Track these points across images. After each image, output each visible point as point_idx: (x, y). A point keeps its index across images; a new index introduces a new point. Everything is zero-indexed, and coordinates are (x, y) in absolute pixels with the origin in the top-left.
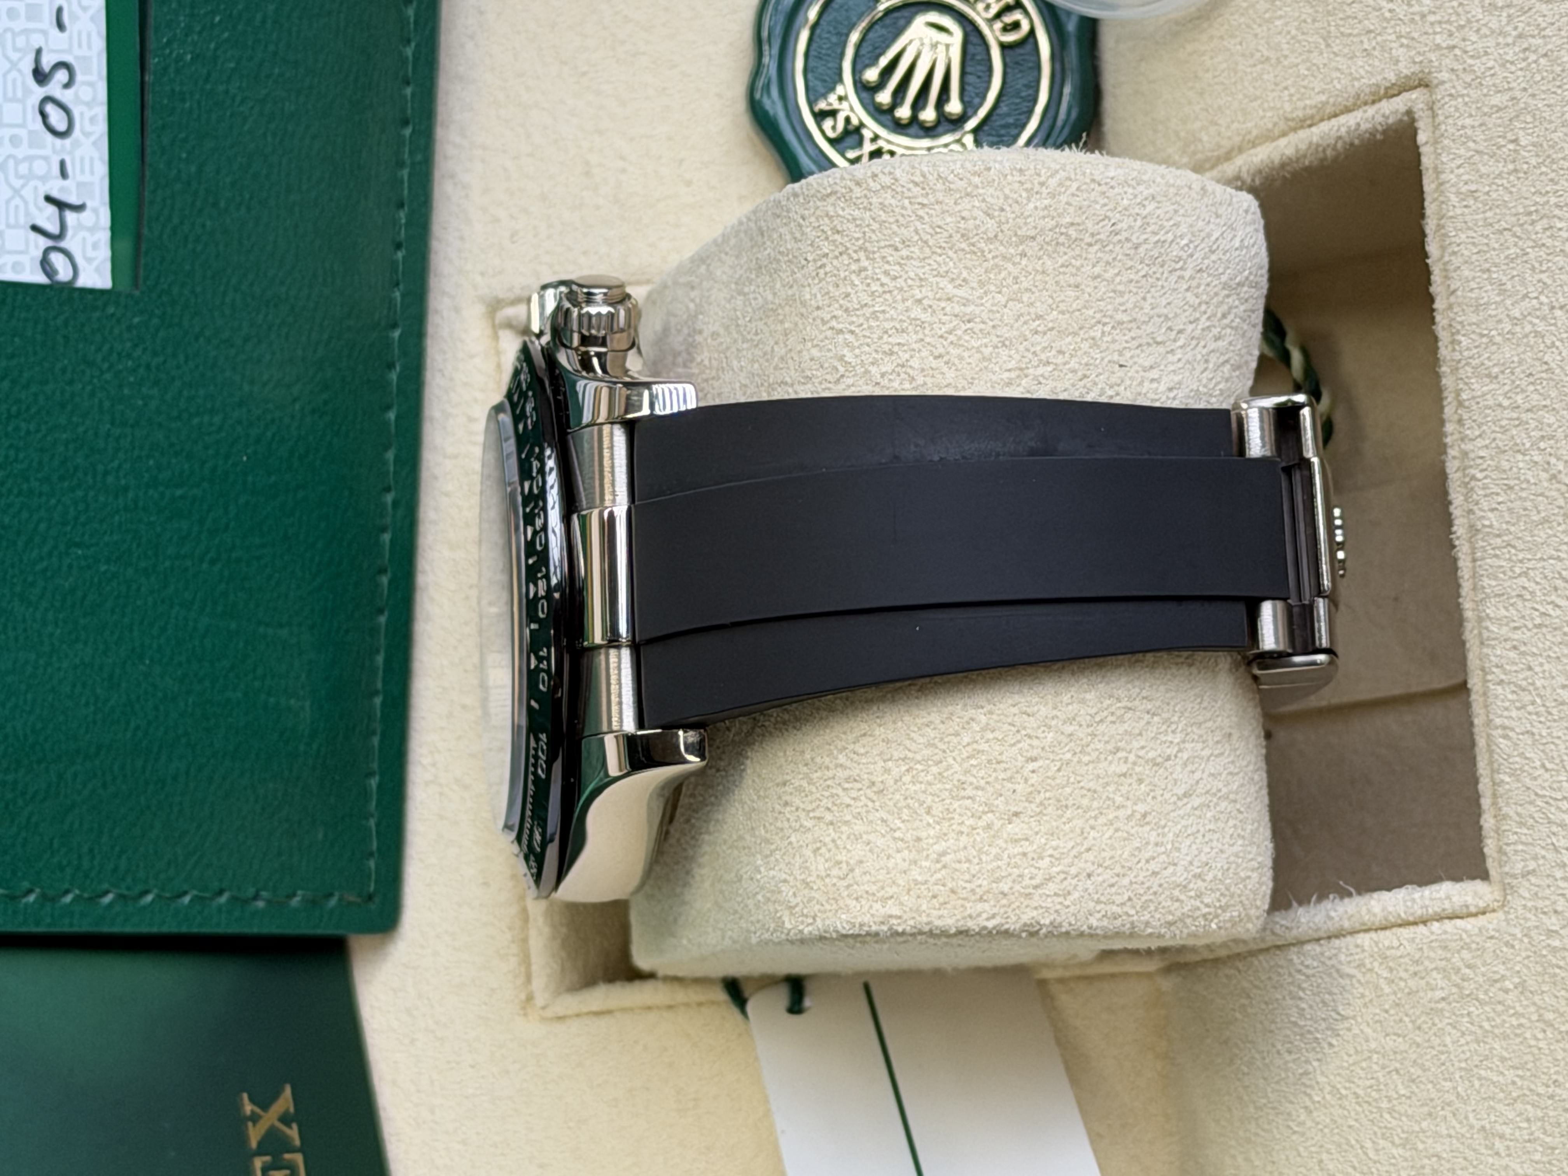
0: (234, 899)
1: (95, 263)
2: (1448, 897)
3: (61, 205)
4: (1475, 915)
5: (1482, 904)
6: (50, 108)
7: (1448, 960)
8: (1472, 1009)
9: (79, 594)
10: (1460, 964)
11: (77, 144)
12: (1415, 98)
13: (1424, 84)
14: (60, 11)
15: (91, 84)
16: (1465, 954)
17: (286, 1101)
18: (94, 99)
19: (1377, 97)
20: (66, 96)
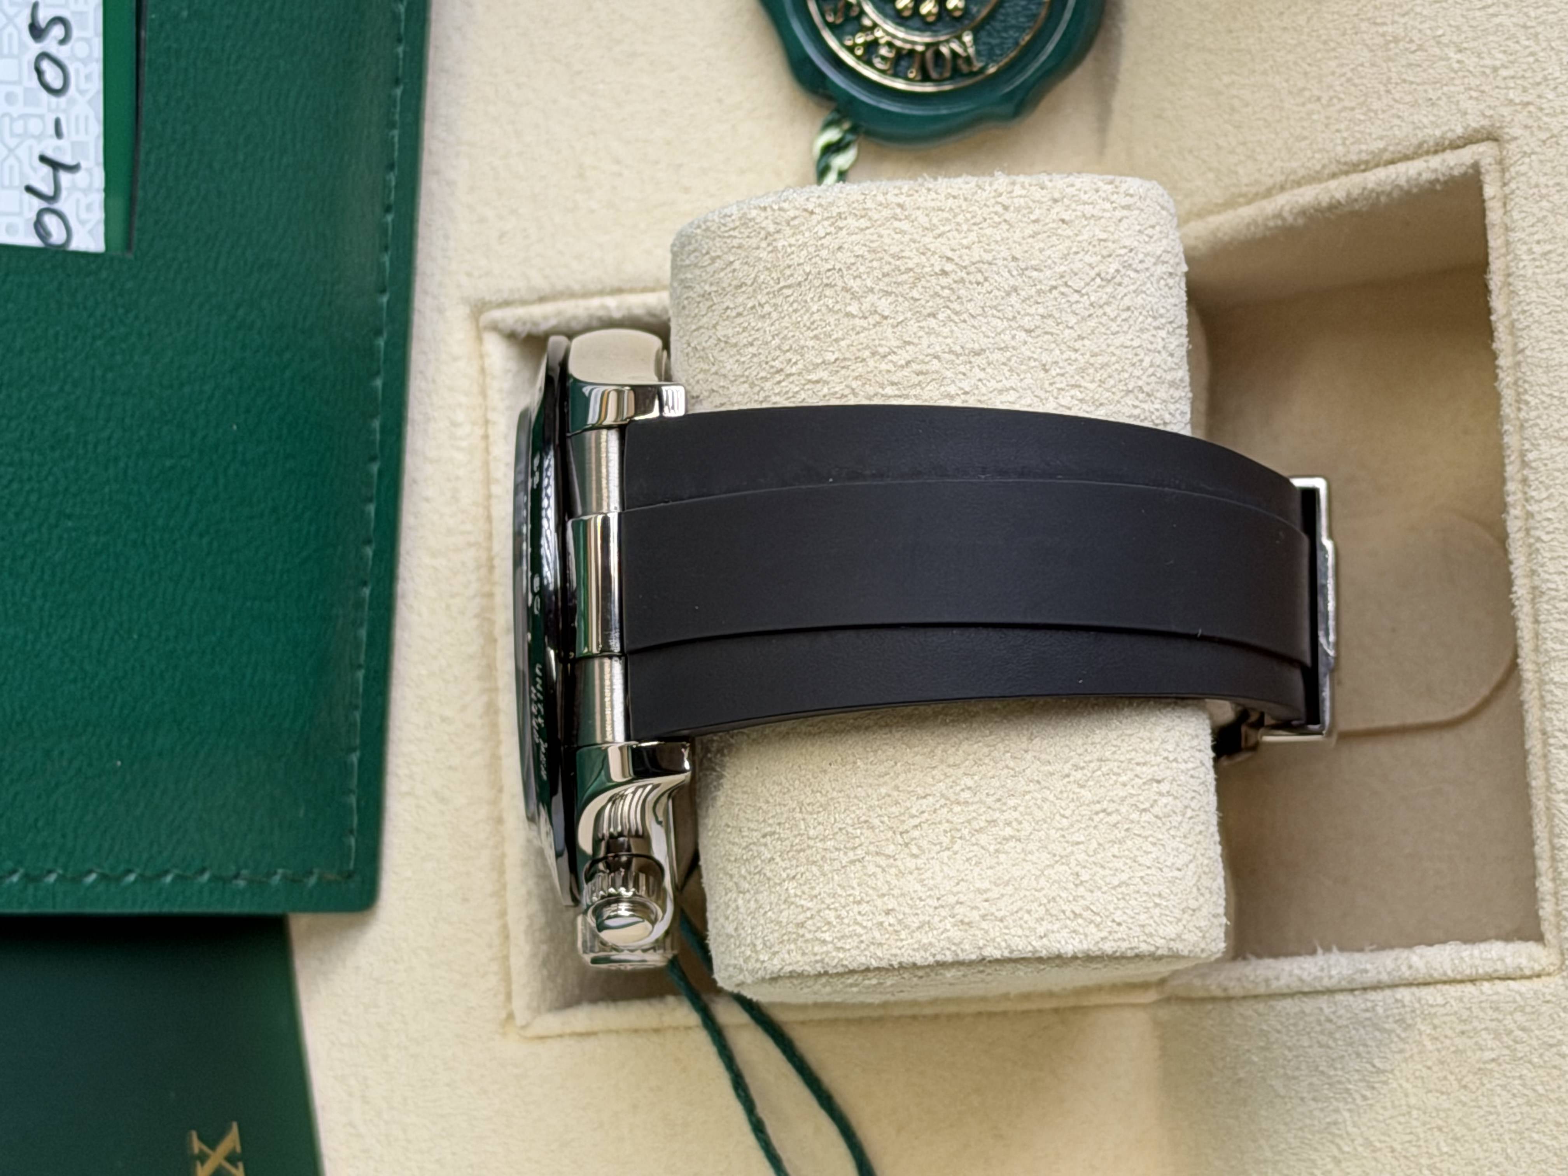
0: (214, 878)
1: (89, 226)
2: (1502, 959)
3: (56, 165)
4: (1529, 978)
5: (1537, 968)
6: (46, 65)
7: (1499, 1021)
8: (1525, 1072)
9: (69, 567)
10: (1512, 1026)
11: (72, 102)
12: (1484, 152)
13: (1492, 137)
15: (87, 40)
16: (1518, 1016)
18: (90, 56)
19: (1439, 148)
20: (61, 53)
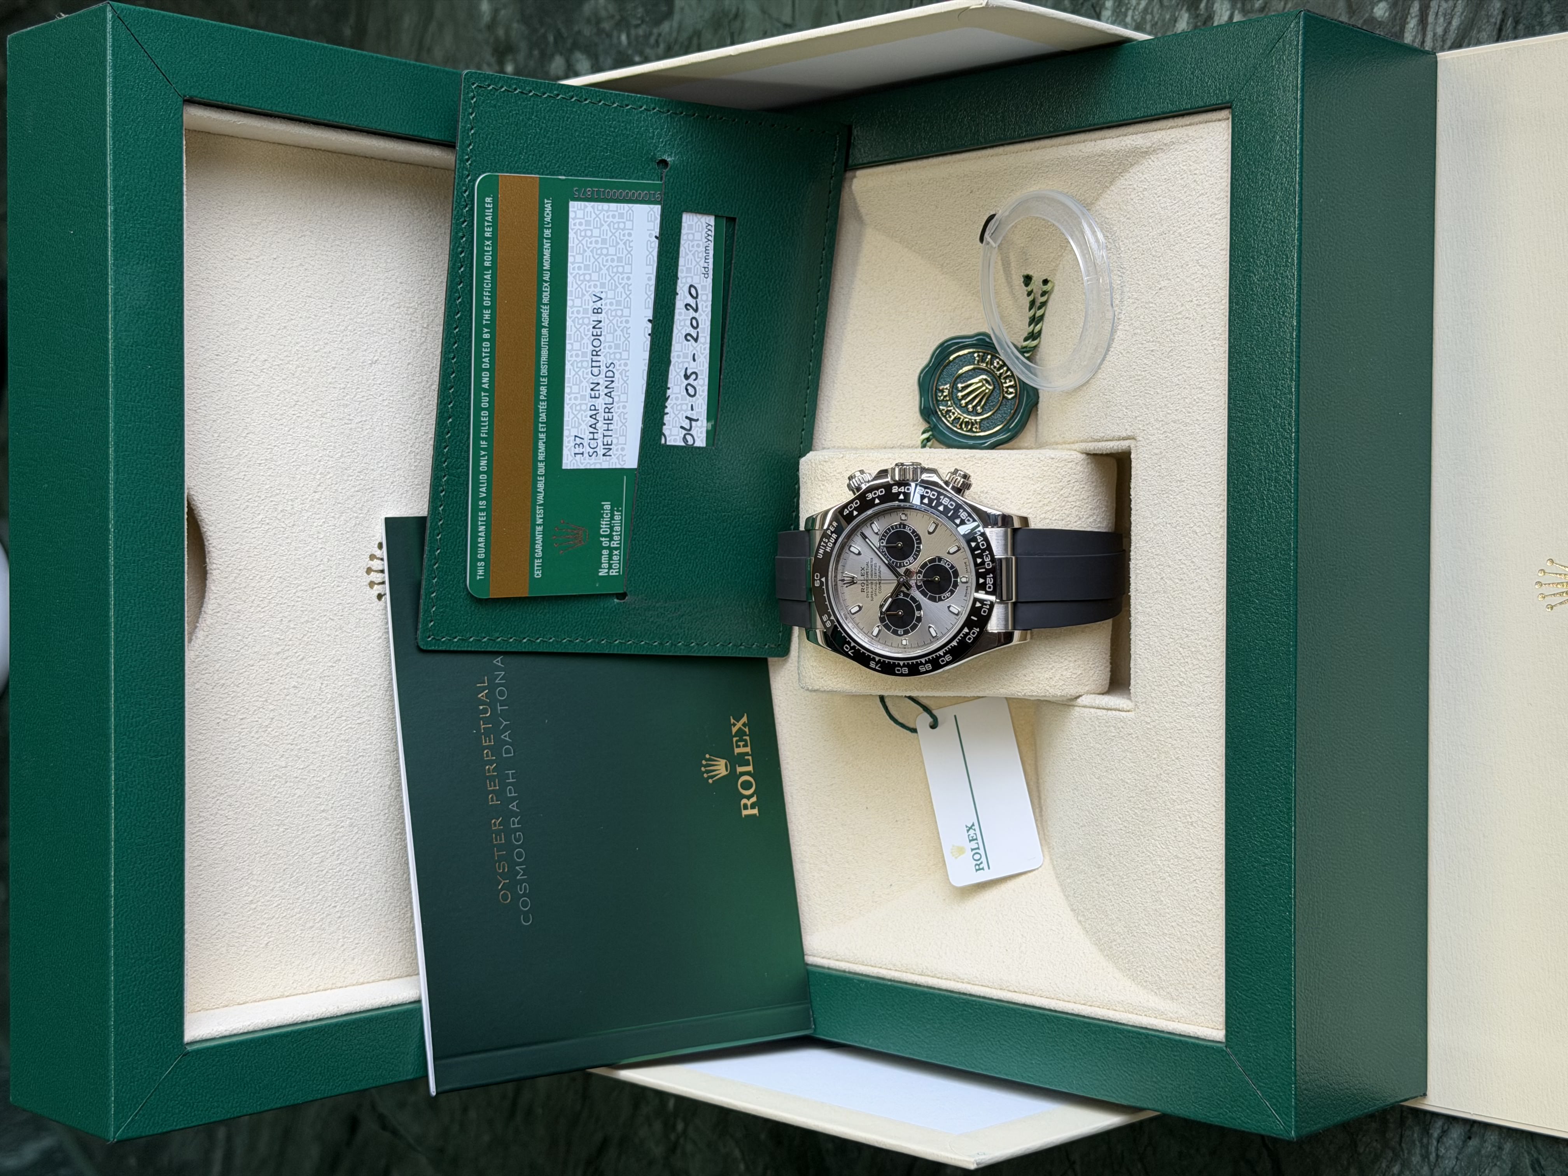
1: (701, 439)
2: (1118, 704)
3: (691, 420)
4: (1126, 711)
5: (1128, 709)
7: (1116, 724)
8: (1122, 741)
10: (1120, 726)
11: (697, 399)
12: (1131, 442)
13: (1134, 438)
14: (694, 355)
15: (703, 380)
16: (1121, 723)
17: (745, 719)
18: (704, 384)
19: (1119, 439)
20: (695, 383)
